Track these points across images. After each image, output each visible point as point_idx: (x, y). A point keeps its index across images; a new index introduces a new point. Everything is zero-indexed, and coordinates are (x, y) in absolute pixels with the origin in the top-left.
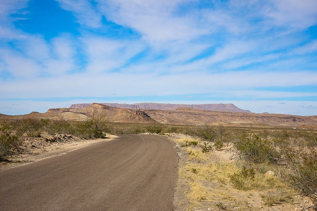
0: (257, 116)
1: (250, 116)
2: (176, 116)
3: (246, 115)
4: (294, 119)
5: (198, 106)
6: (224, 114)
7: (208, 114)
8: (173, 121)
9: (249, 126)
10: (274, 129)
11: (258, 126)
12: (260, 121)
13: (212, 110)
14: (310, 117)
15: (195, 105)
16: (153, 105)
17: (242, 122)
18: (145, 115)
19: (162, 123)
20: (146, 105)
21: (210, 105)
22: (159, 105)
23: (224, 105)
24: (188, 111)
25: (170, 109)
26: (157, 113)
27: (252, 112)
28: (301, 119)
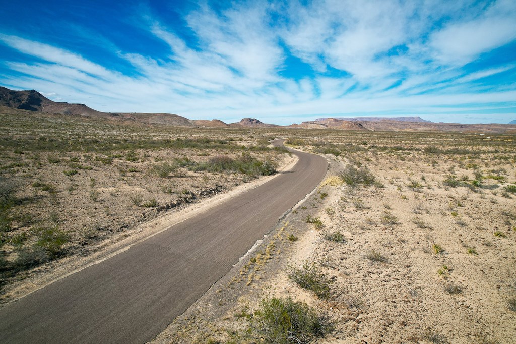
0: (435, 125)
1: (430, 125)
2: (380, 125)
3: (428, 124)
4: (461, 126)
5: (396, 118)
6: (413, 123)
7: (402, 123)
8: (378, 128)
9: (428, 131)
10: (446, 133)
11: (435, 132)
12: (437, 128)
13: (405, 120)
14: (473, 125)
15: (394, 118)
16: (366, 118)
17: (424, 128)
18: (360, 125)
19: (371, 129)
20: (361, 118)
21: (404, 118)
22: (370, 118)
23: (413, 118)
24: (389, 122)
25: (377, 121)
26: (368, 123)
27: (432, 122)
28: (466, 126)
